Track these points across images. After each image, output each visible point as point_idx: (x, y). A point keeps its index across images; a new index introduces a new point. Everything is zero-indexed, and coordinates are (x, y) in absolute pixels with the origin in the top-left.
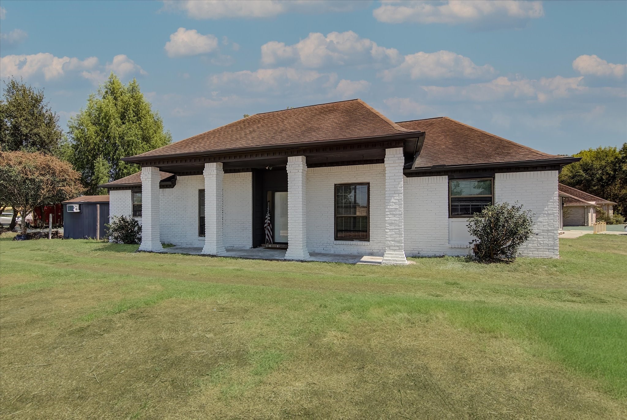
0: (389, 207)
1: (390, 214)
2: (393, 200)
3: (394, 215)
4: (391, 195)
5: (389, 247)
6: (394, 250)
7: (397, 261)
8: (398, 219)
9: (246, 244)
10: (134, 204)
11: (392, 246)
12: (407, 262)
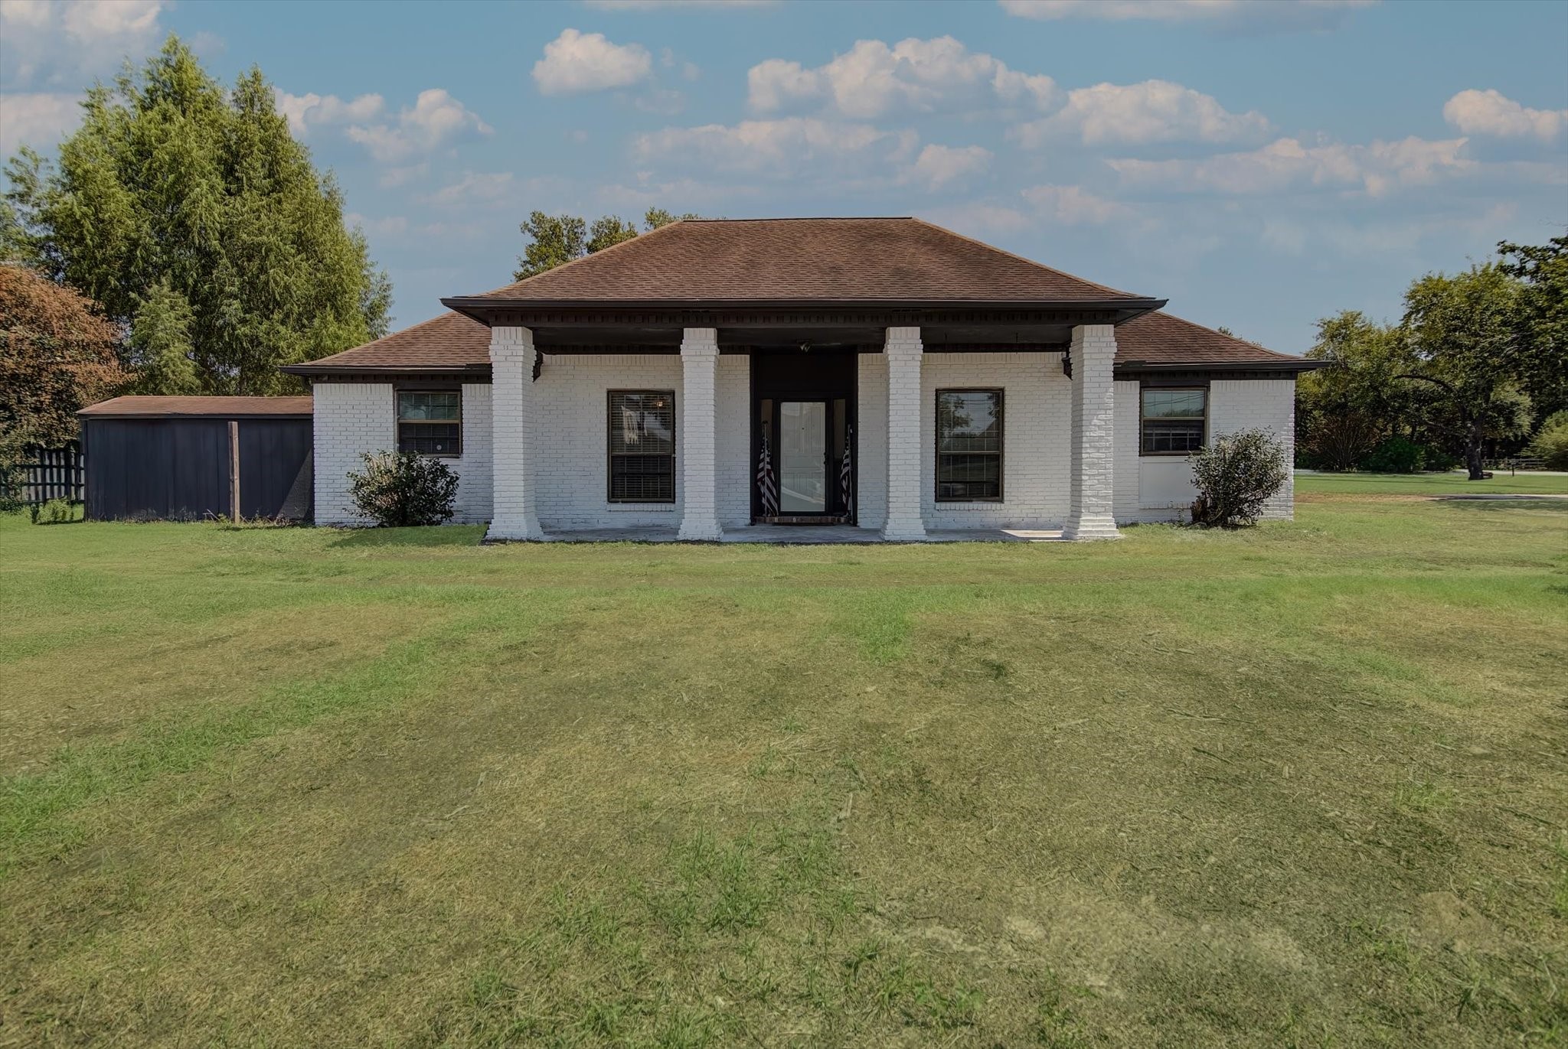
0: (1088, 434)
1: (1091, 447)
2: (1095, 421)
3: (1098, 449)
4: (1092, 412)
5: (1088, 507)
6: (1097, 513)
7: (1102, 532)
8: (1103, 456)
9: (736, 516)
10: (401, 421)
11: (1093, 505)
12: (1120, 535)
